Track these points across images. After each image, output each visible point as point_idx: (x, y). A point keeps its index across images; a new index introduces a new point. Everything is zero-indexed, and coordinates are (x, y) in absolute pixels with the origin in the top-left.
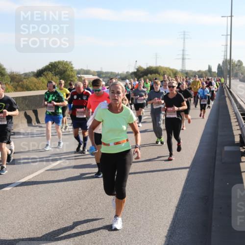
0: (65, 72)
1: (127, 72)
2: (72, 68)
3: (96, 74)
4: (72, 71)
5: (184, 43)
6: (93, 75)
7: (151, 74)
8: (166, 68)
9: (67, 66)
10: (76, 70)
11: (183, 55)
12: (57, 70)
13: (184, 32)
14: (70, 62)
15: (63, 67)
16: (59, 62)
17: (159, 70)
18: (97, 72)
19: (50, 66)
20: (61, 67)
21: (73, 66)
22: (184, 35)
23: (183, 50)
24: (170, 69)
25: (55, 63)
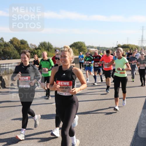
0: (81, 47)
1: (112, 47)
2: (85, 45)
3: (97, 48)
4: (84, 46)
5: (143, 32)
6: (95, 49)
7: (125, 48)
8: (133, 45)
9: (82, 44)
10: (86, 46)
11: (142, 38)
12: (77, 46)
13: (143, 27)
14: (84, 42)
15: (80, 45)
16: (78, 42)
17: (129, 46)
18: (97, 47)
19: (74, 44)
20: (79, 44)
21: (85, 44)
22: (143, 28)
23: (142, 36)
24: (135, 46)
25: (77, 42)
